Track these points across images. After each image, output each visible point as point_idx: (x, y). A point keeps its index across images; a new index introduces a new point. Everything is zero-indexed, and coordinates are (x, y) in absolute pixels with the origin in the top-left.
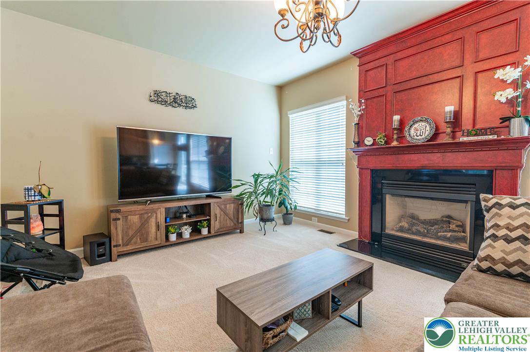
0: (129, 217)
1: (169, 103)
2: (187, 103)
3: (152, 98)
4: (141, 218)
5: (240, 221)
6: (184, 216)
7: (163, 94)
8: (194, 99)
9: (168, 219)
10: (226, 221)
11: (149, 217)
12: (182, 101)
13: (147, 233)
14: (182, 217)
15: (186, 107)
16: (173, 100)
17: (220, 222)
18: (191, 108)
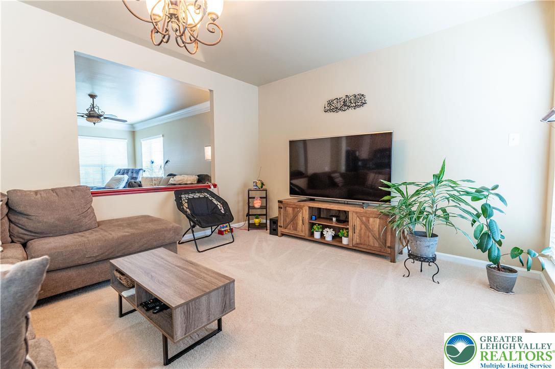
0: (287, 208)
1: (339, 108)
2: (356, 102)
3: (327, 108)
4: (293, 210)
5: (389, 244)
6: (334, 219)
7: (334, 101)
8: (363, 95)
9: (314, 217)
10: (369, 237)
11: (299, 212)
12: (351, 102)
13: (297, 224)
14: (332, 219)
15: (355, 107)
16: (342, 103)
17: (360, 237)
18: (359, 106)
